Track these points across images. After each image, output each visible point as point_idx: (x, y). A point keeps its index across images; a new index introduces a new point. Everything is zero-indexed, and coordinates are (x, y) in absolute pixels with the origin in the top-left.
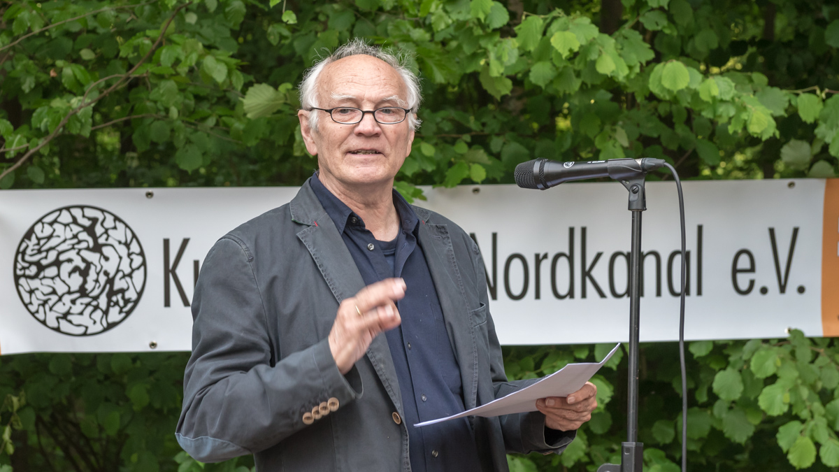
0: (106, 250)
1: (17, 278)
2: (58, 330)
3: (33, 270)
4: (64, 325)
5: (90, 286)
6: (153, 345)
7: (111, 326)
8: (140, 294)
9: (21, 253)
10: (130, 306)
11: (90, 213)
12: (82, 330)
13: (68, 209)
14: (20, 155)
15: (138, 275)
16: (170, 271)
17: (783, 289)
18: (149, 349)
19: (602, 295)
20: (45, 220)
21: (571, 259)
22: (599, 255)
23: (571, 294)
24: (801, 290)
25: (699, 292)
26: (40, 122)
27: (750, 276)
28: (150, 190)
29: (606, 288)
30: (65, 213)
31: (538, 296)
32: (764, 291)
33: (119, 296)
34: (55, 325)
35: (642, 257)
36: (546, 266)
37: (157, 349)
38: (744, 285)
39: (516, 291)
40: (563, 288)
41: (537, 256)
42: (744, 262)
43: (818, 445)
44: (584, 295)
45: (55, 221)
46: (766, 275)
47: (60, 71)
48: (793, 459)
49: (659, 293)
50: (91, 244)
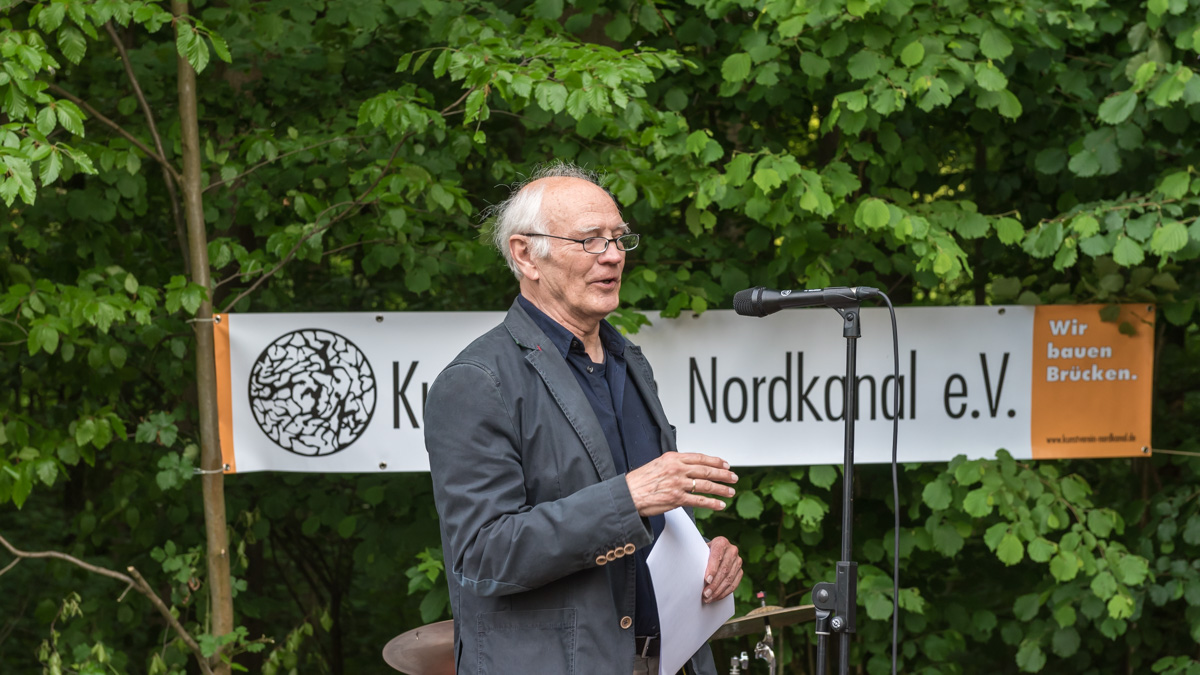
0: (337, 373)
1: (252, 399)
2: (291, 449)
3: (267, 392)
4: (297, 445)
5: (321, 407)
6: (383, 465)
7: (342, 447)
8: (370, 416)
9: (255, 375)
10: (360, 428)
11: (322, 336)
12: (313, 451)
13: (301, 332)
14: (254, 279)
15: (369, 397)
16: (399, 394)
17: (993, 413)
18: (379, 470)
19: (818, 418)
20: (279, 343)
21: (788, 383)
22: (815, 380)
23: (788, 417)
24: (1012, 414)
25: (913, 416)
26: (275, 247)
27: (962, 400)
28: (380, 314)
29: (822, 412)
30: (297, 336)
31: (756, 419)
32: (975, 414)
33: (350, 418)
34: (288, 445)
35: (856, 381)
36: (764, 390)
37: (387, 470)
38: (956, 408)
39: (736, 413)
40: (780, 412)
41: (755, 380)
42: (956, 387)
43: (1026, 544)
44: (800, 418)
45: (288, 344)
46: (977, 399)
47: (292, 199)
48: (1002, 556)
49: (873, 417)
50: (323, 367)
